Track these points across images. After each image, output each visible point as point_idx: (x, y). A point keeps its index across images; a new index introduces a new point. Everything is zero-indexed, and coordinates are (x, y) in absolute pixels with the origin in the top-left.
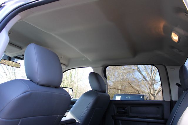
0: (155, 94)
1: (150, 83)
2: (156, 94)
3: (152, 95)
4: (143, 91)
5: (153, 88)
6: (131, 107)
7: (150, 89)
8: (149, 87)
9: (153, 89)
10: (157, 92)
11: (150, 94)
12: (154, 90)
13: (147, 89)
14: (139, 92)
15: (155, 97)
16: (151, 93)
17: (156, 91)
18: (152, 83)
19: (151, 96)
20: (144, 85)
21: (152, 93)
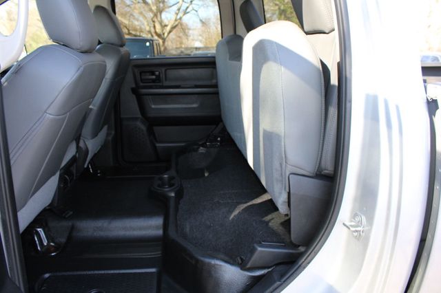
0: (164, 34)
1: (154, 8)
2: (166, 35)
3: (159, 35)
4: (138, 27)
5: (159, 19)
6: (166, 70)
7: (154, 22)
8: (152, 19)
9: (161, 23)
10: (168, 28)
11: (154, 35)
12: (163, 24)
13: (146, 23)
14: (129, 30)
15: (164, 40)
16: (156, 33)
17: (166, 26)
18: (157, 10)
19: (156, 38)
20: (141, 13)
21: (157, 31)
